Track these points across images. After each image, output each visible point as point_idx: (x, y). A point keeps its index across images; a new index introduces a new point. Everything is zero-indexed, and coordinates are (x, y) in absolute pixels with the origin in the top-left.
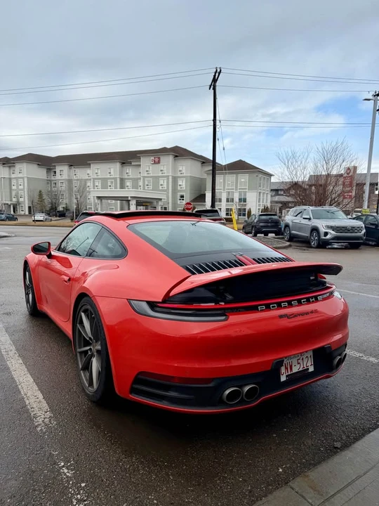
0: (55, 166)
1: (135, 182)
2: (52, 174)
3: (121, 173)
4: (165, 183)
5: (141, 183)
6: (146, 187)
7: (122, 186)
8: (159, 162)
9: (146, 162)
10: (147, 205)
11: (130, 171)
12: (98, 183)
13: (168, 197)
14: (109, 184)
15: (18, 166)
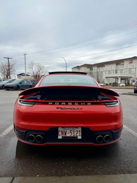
0: (93, 67)
1: (122, 71)
2: (92, 70)
3: (116, 68)
4: (134, 71)
5: (124, 71)
6: (126, 73)
7: (116, 73)
8: (132, 62)
9: (126, 63)
10: (126, 80)
11: (120, 67)
12: (107, 72)
13: (135, 76)
14: (111, 72)
15: (81, 68)
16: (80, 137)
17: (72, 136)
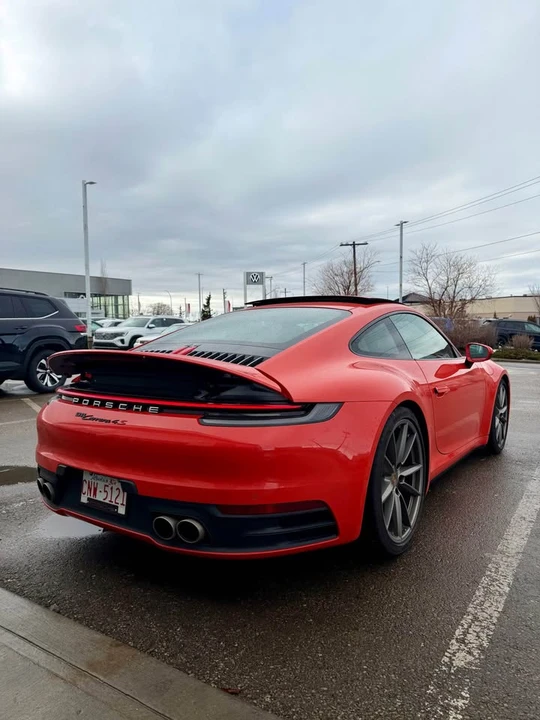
16: (122, 511)
17: (107, 501)
